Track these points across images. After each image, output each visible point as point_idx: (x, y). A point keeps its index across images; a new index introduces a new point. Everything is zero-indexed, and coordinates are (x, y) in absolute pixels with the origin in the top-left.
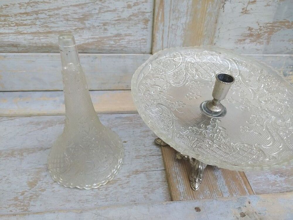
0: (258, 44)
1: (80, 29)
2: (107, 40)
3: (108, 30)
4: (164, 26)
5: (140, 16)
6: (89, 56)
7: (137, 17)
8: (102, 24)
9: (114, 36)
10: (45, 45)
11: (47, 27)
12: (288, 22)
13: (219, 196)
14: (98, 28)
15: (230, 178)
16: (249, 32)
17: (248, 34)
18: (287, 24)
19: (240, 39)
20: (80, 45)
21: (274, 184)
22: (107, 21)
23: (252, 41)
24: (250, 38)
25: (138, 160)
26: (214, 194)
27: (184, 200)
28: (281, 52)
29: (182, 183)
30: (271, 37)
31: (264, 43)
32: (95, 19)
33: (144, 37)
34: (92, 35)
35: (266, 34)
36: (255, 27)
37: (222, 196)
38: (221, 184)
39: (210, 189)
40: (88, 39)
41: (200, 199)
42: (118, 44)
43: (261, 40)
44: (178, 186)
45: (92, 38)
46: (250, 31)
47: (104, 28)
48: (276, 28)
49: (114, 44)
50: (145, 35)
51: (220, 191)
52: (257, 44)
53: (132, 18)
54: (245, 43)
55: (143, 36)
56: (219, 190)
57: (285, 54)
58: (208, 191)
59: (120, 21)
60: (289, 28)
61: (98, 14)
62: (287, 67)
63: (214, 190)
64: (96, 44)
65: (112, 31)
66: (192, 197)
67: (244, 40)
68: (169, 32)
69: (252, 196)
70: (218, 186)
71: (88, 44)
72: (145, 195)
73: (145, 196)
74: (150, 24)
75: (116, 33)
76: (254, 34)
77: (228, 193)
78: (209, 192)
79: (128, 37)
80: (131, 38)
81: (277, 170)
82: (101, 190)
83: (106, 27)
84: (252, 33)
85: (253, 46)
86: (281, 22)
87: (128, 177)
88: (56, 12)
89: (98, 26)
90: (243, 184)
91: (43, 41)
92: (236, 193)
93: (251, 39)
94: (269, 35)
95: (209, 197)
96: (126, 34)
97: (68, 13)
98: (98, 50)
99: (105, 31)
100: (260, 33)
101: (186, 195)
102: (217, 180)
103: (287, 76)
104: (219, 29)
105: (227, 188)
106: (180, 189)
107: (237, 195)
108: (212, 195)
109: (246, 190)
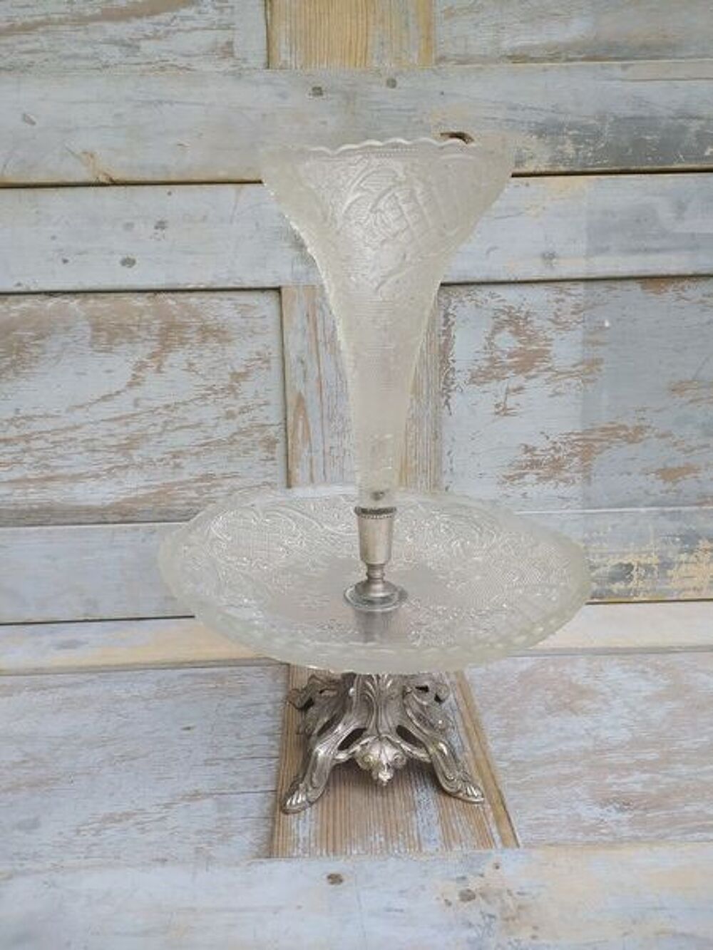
0: (562, 484)
1: (118, 467)
2: (179, 490)
3: (183, 468)
4: (310, 451)
5: (256, 435)
6: (137, 529)
7: (248, 436)
8: (169, 456)
9: (196, 481)
10: (35, 507)
11: (47, 467)
12: (624, 428)
13: (408, 850)
14: (162, 463)
15: (454, 807)
16: (527, 456)
17: (525, 461)
18: (622, 433)
19: (508, 474)
20: (118, 503)
21: (594, 829)
22: (183, 449)
23: (541, 479)
24: (535, 471)
25: (209, 768)
26: (395, 844)
27: (304, 857)
28: (633, 503)
29: (311, 815)
30: (590, 464)
31: (577, 481)
32: (154, 446)
33: (268, 479)
34: (146, 481)
35: (576, 459)
36: (541, 443)
37: (417, 849)
38: (425, 820)
39: (386, 831)
40: (137, 489)
41: (351, 854)
42: (207, 496)
43: (568, 475)
44: (297, 824)
45: (145, 487)
46: (528, 454)
47: (175, 463)
48: (597, 445)
49: (196, 498)
50: (271, 475)
51: (416, 838)
52: (557, 484)
53: (237, 437)
54: (525, 484)
55: (265, 476)
56: (415, 834)
57: (646, 506)
58: (380, 836)
59: (208, 446)
60: (632, 442)
61: (160, 434)
62: (665, 542)
63: (400, 835)
64: (153, 500)
65: (191, 469)
66: (327, 851)
67: (521, 476)
68: (324, 465)
69: (510, 851)
70: (413, 825)
71: (135, 500)
72: (197, 848)
73: (198, 850)
74: (279, 448)
75: (202, 473)
76: (543, 460)
77: (439, 841)
78: (382, 839)
79: (228, 481)
80: (237, 483)
81: (614, 795)
82: (83, 833)
83: (178, 461)
84: (535, 458)
85: (548, 488)
86: (604, 430)
87: (167, 806)
88: (70, 435)
89: (162, 460)
90: (490, 822)
91: (32, 497)
93: (538, 474)
94: (583, 460)
95: (378, 852)
96: (224, 474)
97: (96, 436)
98: (160, 513)
99: (177, 470)
100: (556, 457)
102: (416, 810)
103: (676, 566)
104: (449, 453)
105: (438, 831)
106: (301, 830)
107: (464, 848)
108: (387, 847)
109: (497, 837)
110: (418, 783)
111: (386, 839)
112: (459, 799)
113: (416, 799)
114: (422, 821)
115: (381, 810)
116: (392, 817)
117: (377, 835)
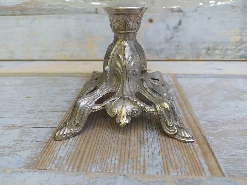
13: (135, 172)
15: (172, 144)
25: (28, 114)
26: (126, 166)
27: (54, 170)
29: (72, 143)
37: (141, 171)
38: (150, 151)
39: (120, 158)
41: (90, 171)
44: (60, 148)
51: (142, 163)
56: (142, 160)
58: (116, 159)
63: (130, 160)
66: (73, 168)
69: (218, 179)
70: (141, 153)
71: (27, 3)
77: (159, 167)
78: (117, 162)
90: (199, 155)
92: (179, 170)
95: (112, 171)
101: (65, 162)
102: (144, 144)
105: (159, 159)
106: (61, 151)
107: (180, 174)
108: (119, 168)
109: (205, 167)
110: (148, 128)
111: (120, 162)
112: (175, 139)
113: (145, 137)
114: (148, 151)
115: (120, 142)
116: (127, 147)
117: (114, 159)
